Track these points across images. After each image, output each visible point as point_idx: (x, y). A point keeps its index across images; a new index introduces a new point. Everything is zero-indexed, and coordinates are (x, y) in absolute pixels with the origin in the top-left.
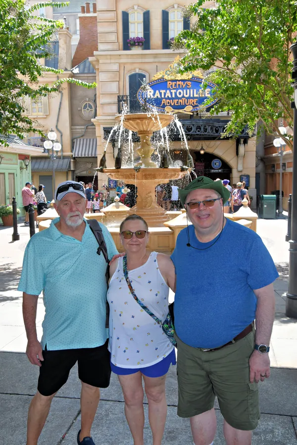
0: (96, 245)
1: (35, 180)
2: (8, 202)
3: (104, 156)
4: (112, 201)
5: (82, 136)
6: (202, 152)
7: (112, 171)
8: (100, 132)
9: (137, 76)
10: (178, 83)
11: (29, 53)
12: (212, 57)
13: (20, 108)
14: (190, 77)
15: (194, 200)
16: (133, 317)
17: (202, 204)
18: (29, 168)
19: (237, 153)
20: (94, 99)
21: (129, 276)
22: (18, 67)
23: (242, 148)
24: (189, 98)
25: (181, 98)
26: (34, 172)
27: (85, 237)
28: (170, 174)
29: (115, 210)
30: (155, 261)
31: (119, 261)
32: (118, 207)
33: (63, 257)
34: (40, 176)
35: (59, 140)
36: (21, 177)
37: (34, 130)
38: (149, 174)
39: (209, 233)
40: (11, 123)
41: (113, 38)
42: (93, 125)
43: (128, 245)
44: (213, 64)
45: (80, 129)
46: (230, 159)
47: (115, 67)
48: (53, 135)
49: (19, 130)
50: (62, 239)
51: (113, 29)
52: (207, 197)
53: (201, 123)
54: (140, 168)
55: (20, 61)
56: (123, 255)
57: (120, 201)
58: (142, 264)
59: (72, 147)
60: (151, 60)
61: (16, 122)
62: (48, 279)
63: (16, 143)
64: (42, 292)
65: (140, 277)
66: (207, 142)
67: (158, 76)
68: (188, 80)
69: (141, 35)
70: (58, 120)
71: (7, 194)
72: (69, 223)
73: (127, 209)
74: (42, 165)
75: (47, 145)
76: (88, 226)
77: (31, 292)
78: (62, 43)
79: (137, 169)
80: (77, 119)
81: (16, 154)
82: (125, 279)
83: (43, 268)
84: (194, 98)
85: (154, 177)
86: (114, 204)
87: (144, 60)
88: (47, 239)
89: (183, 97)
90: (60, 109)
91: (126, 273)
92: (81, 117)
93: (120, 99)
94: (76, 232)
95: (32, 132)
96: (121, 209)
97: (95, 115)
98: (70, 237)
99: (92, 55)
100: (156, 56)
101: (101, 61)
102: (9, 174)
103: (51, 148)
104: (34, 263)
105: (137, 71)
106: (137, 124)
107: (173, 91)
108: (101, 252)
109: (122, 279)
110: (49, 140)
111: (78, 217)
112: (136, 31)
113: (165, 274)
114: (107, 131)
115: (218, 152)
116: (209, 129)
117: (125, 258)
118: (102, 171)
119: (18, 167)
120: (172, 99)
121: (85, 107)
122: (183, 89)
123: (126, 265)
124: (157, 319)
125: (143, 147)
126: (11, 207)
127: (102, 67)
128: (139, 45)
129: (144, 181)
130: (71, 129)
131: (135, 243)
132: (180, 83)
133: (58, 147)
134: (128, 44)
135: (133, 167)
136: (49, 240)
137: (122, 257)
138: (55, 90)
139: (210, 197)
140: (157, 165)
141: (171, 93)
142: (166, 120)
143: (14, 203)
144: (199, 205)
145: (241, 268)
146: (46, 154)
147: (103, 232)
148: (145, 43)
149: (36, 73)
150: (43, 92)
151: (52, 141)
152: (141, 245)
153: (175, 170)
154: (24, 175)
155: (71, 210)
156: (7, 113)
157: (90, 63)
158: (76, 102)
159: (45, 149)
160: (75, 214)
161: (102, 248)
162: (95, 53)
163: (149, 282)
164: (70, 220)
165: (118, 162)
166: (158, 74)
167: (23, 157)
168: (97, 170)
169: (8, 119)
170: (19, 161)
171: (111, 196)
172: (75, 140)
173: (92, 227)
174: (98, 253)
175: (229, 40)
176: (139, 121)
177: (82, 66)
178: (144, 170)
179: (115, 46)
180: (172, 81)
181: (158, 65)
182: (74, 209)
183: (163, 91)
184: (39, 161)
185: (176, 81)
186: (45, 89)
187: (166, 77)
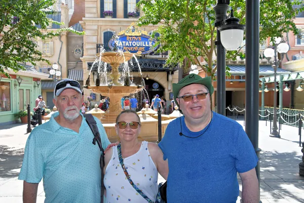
0: (92, 136)
1: (44, 94)
2: (25, 108)
3: (89, 78)
4: (93, 107)
5: (74, 68)
6: (147, 79)
7: (94, 88)
8: (85, 65)
9: (109, 33)
10: (133, 37)
11: (41, 10)
12: (159, 17)
13: (34, 45)
14: (140, 34)
15: (188, 93)
16: (129, 200)
17: (195, 97)
18: (40, 86)
19: (168, 80)
20: (82, 46)
21: (124, 163)
22: (33, 19)
23: (170, 77)
24: (140, 46)
25: (135, 47)
26: (43, 90)
27: (81, 129)
28: (130, 90)
29: (95, 112)
30: (147, 149)
31: (113, 150)
32: (97, 111)
33: (62, 147)
34: (47, 92)
35: (60, 69)
36: (35, 92)
37: (43, 60)
38: (118, 90)
39: (199, 123)
40: (27, 55)
41: (94, 10)
42: (81, 61)
43: (122, 135)
44: (159, 21)
45: (73, 64)
46: (163, 82)
47: (96, 27)
48: (56, 66)
49: (33, 59)
50: (60, 130)
51: (95, 6)
52: (199, 91)
53: (147, 61)
54: (112, 86)
55: (35, 15)
56: (117, 144)
57: (98, 107)
58: (135, 152)
59: (68, 75)
60: (117, 24)
61: (31, 54)
62: (47, 167)
63: (31, 70)
64: (42, 180)
65: (134, 164)
66: (151, 73)
67: (122, 33)
68: (139, 36)
69: (111, 10)
70: (59, 58)
71: (25, 103)
72: (67, 116)
73: (103, 112)
74: (48, 85)
75: (52, 72)
76: (84, 119)
77: (32, 180)
78: (63, 13)
79: (110, 87)
80: (71, 58)
81: (31, 77)
82: (120, 166)
83: (43, 158)
84: (142, 47)
85: (121, 91)
86: (94, 109)
87: (112, 24)
88: (47, 131)
89: (136, 46)
90: (60, 51)
91: (121, 161)
92: (74, 57)
93: (98, 47)
94: (73, 124)
95: (41, 61)
96: (98, 112)
97: (83, 55)
98: (68, 129)
99: (82, 20)
100: (120, 22)
101: (86, 24)
102: (26, 90)
103: (54, 74)
104: (35, 154)
105: (109, 30)
106: (110, 58)
107: (130, 42)
108: (96, 142)
109: (118, 165)
110: (53, 69)
111: (75, 111)
112: (108, 7)
113: (156, 161)
114: (90, 65)
115: (156, 79)
116: (151, 65)
117: (119, 147)
118: (87, 87)
119: (33, 86)
120: (130, 47)
121: (76, 51)
122: (136, 41)
123: (120, 153)
124: (150, 200)
125: (113, 73)
126: (27, 111)
127: (87, 27)
128: (110, 15)
129: (114, 94)
130: (67, 64)
131: (128, 133)
132: (134, 37)
133: (58, 74)
134: (103, 14)
135: (107, 85)
136: (49, 132)
137: (116, 146)
138: (58, 35)
139: (202, 91)
140: (123, 84)
141: (129, 44)
142: (128, 56)
143: (29, 109)
144: (193, 98)
145: (231, 154)
146: (51, 79)
147: (97, 125)
148: (113, 14)
149: (45, 24)
150: (50, 36)
151: (55, 70)
152: (134, 135)
153: (133, 88)
154: (36, 91)
155: (69, 105)
156: (24, 48)
157: (80, 25)
158: (70, 48)
159: (50, 75)
160: (72, 108)
161: (97, 139)
162: (83, 19)
163: (143, 168)
164: (67, 113)
165: (98, 82)
166: (121, 32)
167: (36, 79)
168: (84, 87)
169: (25, 52)
170: (33, 82)
171: (92, 104)
172: (70, 71)
173: (88, 120)
174: (94, 143)
175: (169, 8)
176: (111, 57)
177: (75, 27)
178: (114, 87)
179: (96, 15)
180: (130, 36)
181: (121, 27)
182: (71, 103)
183: (124, 42)
184: (46, 83)
185: (132, 36)
186: (51, 34)
187: (126, 34)
